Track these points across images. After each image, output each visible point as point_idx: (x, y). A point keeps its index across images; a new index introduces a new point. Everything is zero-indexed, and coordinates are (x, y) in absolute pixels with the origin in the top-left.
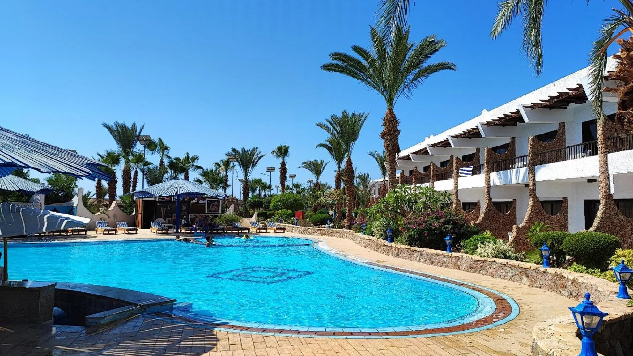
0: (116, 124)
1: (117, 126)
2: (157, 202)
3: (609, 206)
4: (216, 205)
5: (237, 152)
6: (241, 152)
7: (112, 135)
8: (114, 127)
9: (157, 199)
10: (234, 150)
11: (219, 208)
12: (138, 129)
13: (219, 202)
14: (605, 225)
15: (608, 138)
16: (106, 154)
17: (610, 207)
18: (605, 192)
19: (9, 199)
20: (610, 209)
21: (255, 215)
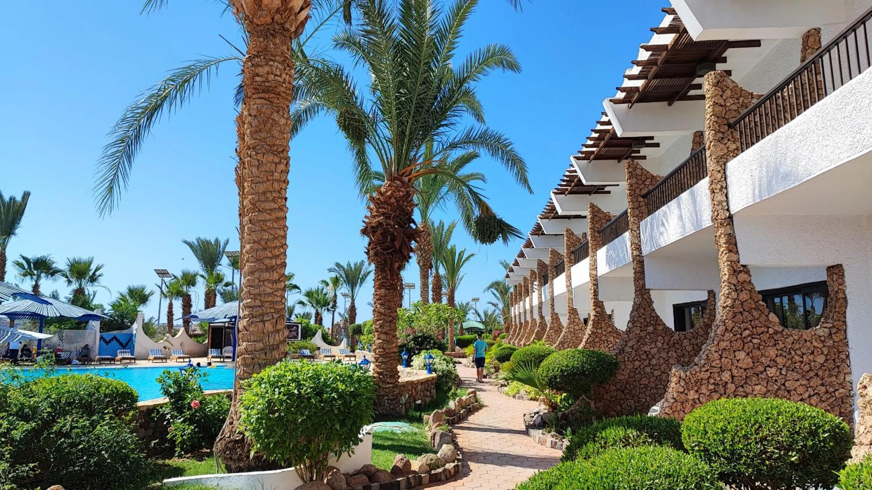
0: (198, 240)
1: (198, 242)
2: (226, 328)
3: (572, 320)
4: (295, 331)
5: (342, 267)
6: (346, 267)
7: (194, 252)
8: (196, 243)
9: (227, 325)
10: (338, 265)
11: (297, 334)
12: (222, 244)
13: (298, 327)
14: (569, 340)
15: (572, 253)
16: (182, 275)
17: (574, 321)
18: (569, 306)
19: (63, 326)
20: (575, 324)
21: (343, 343)
